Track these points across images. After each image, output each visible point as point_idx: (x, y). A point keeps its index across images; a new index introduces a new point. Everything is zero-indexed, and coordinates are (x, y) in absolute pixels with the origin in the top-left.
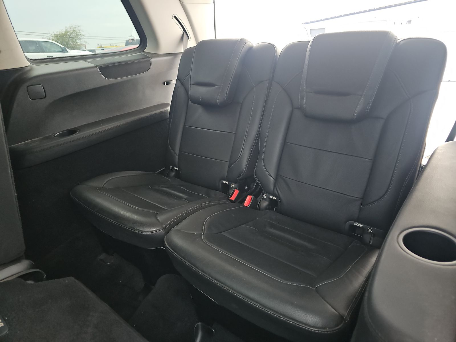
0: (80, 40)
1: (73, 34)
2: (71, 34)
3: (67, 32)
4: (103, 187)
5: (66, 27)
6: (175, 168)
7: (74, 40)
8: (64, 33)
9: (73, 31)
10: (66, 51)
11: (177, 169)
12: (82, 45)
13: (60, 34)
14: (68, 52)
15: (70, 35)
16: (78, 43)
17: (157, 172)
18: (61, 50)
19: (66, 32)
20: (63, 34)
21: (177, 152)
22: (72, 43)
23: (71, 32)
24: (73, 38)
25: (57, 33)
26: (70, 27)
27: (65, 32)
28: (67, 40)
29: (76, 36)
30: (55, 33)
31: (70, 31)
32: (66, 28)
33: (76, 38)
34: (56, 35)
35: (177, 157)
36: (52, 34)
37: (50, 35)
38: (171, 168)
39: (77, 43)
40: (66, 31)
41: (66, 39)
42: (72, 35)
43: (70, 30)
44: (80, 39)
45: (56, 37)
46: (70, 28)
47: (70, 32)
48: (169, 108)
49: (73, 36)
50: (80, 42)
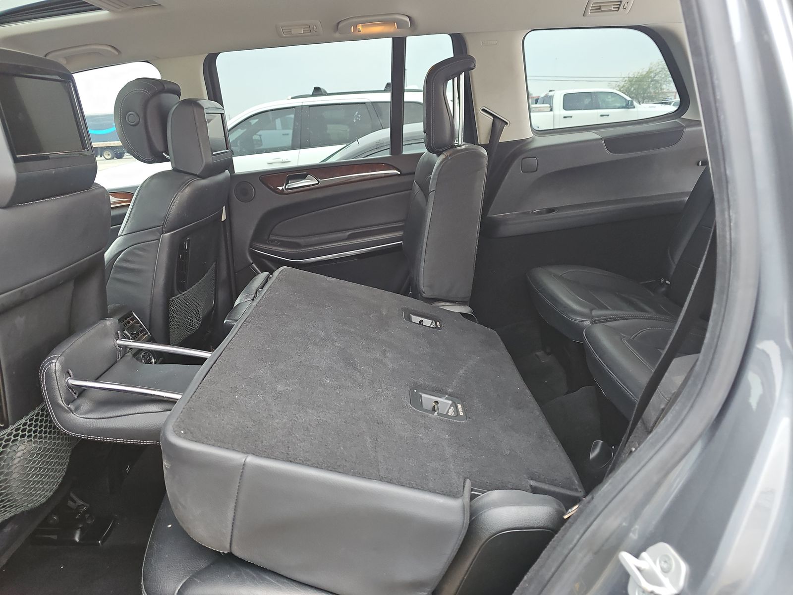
0: (668, 85)
1: (660, 75)
2: (656, 74)
3: (651, 72)
4: (561, 275)
5: (651, 64)
6: (667, 282)
7: (658, 85)
8: (645, 75)
9: (661, 70)
10: (632, 106)
11: (669, 283)
12: (669, 92)
13: (638, 77)
14: (634, 108)
15: (654, 77)
16: (664, 89)
17: (642, 283)
18: (624, 105)
19: (649, 72)
20: (642, 75)
21: (676, 261)
22: (652, 91)
23: (658, 70)
24: (657, 81)
25: (633, 74)
26: (659, 63)
27: (647, 72)
28: (646, 85)
29: (663, 78)
30: (631, 76)
31: (656, 70)
32: (651, 66)
33: (662, 82)
34: (631, 78)
35: (674, 267)
36: (624, 78)
37: (621, 79)
38: (662, 280)
39: (661, 89)
40: (649, 70)
41: (645, 83)
42: (657, 76)
43: (656, 68)
44: (668, 83)
45: (630, 81)
46: (657, 65)
47: (655, 72)
48: (687, 199)
49: (658, 78)
50: (668, 88)
